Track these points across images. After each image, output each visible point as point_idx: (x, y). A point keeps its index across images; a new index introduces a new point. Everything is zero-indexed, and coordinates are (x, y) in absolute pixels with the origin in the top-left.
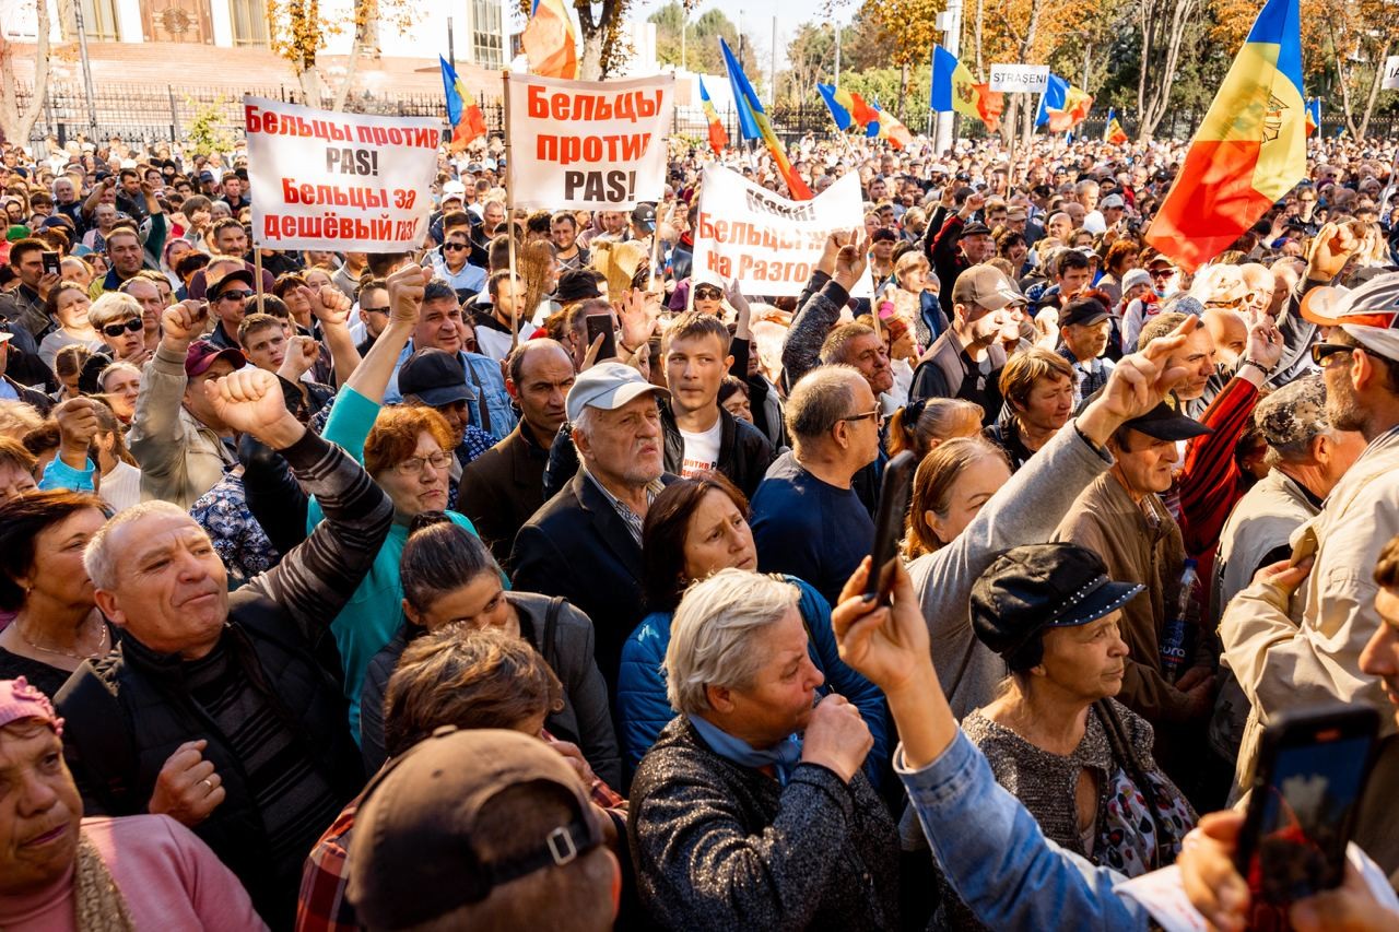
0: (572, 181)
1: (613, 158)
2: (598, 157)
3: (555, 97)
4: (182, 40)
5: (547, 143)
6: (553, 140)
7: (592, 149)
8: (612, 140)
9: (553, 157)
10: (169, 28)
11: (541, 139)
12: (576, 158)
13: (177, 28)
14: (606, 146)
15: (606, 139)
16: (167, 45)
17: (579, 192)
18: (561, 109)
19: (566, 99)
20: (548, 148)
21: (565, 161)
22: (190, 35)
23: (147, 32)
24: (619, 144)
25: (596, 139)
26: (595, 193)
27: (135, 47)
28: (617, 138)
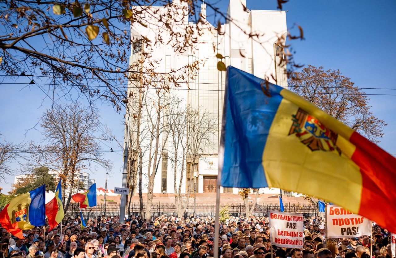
0: (343, 230)
1: (353, 224)
2: (349, 224)
3: (335, 209)
4: (212, 192)
5: (335, 221)
6: (336, 220)
7: (347, 222)
8: (352, 219)
9: (337, 224)
10: (209, 189)
11: (334, 220)
12: (343, 224)
13: (211, 189)
14: (350, 221)
15: (350, 219)
16: (208, 193)
17: (345, 233)
18: (337, 212)
19: (338, 210)
20: (335, 222)
21: (340, 225)
22: (214, 191)
23: (204, 190)
24: (354, 220)
25: (348, 219)
26: (349, 233)
27: (201, 194)
28: (354, 219)
